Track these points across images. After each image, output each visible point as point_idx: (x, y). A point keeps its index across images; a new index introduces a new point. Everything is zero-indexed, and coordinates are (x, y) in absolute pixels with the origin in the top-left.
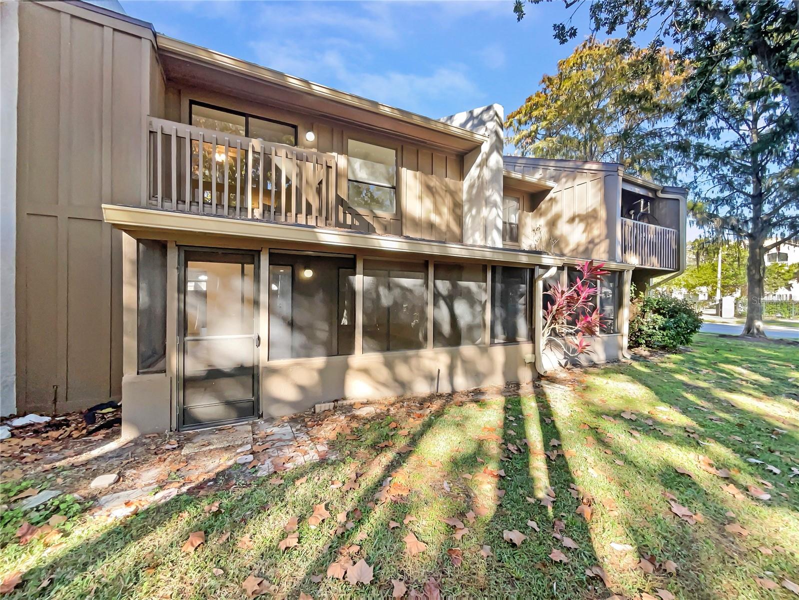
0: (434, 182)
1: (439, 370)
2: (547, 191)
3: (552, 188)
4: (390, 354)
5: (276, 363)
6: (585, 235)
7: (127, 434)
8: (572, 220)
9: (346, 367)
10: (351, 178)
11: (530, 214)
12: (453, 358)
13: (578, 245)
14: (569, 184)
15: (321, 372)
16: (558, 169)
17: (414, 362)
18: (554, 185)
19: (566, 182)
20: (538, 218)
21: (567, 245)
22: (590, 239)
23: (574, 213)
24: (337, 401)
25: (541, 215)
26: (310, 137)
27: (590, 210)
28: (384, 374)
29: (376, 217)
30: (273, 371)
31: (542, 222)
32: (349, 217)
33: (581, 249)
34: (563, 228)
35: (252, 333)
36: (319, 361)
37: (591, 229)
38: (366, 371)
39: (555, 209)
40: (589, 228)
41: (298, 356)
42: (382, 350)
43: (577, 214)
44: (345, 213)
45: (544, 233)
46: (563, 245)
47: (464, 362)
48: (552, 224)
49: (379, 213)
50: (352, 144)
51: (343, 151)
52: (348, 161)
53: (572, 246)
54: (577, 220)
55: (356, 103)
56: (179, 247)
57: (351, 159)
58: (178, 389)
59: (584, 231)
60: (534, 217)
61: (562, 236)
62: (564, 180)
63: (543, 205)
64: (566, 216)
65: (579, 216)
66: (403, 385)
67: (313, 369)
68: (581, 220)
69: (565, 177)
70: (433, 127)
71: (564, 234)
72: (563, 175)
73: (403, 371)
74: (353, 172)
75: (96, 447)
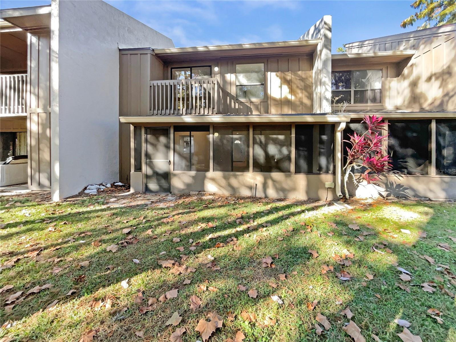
0: (289, 76)
1: (256, 185)
2: (408, 58)
3: (413, 55)
4: (227, 173)
5: (176, 172)
6: (441, 90)
7: (132, 191)
8: (429, 79)
9: (205, 177)
10: (238, 84)
11: (396, 79)
12: (265, 179)
13: (435, 100)
14: (427, 49)
15: (194, 177)
16: (417, 38)
17: (240, 178)
18: (414, 52)
19: (424, 48)
20: (402, 81)
21: (426, 100)
22: (445, 93)
23: (432, 72)
24: (200, 191)
25: (405, 78)
26: (216, 69)
27: (445, 67)
28: (223, 182)
29: (251, 102)
30: (175, 175)
31: (406, 83)
32: (237, 105)
33: (438, 103)
34: (423, 87)
35: (168, 159)
36: (193, 173)
37: (447, 84)
38: (213, 180)
39: (416, 72)
40: (444, 83)
41: (185, 170)
42: (223, 170)
43: (433, 73)
44: (235, 103)
45: (407, 93)
46: (422, 101)
47: (274, 181)
48: (414, 84)
49: (254, 100)
50: (238, 67)
51: (234, 71)
52: (236, 76)
53: (430, 101)
54: (433, 79)
55: (231, 48)
56: (145, 127)
57: (237, 74)
58: (145, 178)
59: (440, 87)
60: (399, 81)
61: (421, 93)
62: (422, 47)
63: (406, 71)
64: (425, 77)
65: (435, 74)
66: (234, 190)
67: (190, 176)
68: (437, 78)
69: (423, 44)
70: (278, 46)
71: (423, 92)
72: (421, 43)
73: (234, 182)
74: (239, 81)
75: (124, 193)
